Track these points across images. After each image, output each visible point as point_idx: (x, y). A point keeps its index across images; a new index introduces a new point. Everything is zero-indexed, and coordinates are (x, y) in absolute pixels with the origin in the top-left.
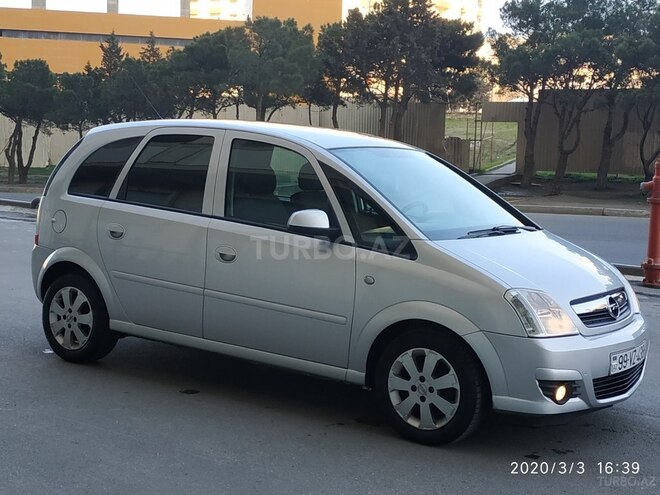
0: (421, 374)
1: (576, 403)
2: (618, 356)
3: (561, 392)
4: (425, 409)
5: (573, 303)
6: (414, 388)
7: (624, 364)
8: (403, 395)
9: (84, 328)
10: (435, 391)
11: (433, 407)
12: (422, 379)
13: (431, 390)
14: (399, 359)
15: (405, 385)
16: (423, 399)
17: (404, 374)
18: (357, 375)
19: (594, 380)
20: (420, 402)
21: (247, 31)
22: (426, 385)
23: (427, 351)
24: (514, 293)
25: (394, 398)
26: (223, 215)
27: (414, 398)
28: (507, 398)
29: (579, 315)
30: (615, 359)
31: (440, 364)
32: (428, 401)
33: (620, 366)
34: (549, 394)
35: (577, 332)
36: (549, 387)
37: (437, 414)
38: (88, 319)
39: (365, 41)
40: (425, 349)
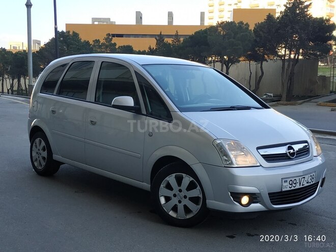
0: (180, 188)
1: (256, 206)
2: (289, 180)
3: (245, 200)
4: (181, 207)
5: (258, 148)
6: (175, 196)
7: (293, 185)
8: (168, 199)
9: (44, 158)
10: (188, 198)
11: (185, 206)
12: (180, 191)
13: (185, 197)
14: (167, 178)
15: (169, 193)
16: (180, 202)
17: (169, 187)
18: (147, 186)
19: (269, 194)
20: (178, 203)
21: (220, 29)
22: (182, 194)
23: (184, 175)
24: (218, 142)
25: (163, 200)
26: (94, 101)
27: (174, 201)
28: (214, 201)
29: (262, 155)
30: (286, 182)
31: (191, 182)
32: (183, 204)
33: (291, 186)
34: (237, 200)
35: (258, 164)
36: (237, 196)
37: (187, 210)
38: (45, 154)
39: (273, 30)
40: (183, 174)
